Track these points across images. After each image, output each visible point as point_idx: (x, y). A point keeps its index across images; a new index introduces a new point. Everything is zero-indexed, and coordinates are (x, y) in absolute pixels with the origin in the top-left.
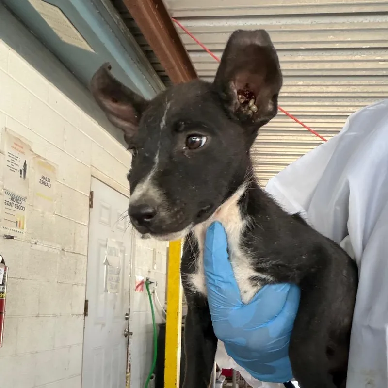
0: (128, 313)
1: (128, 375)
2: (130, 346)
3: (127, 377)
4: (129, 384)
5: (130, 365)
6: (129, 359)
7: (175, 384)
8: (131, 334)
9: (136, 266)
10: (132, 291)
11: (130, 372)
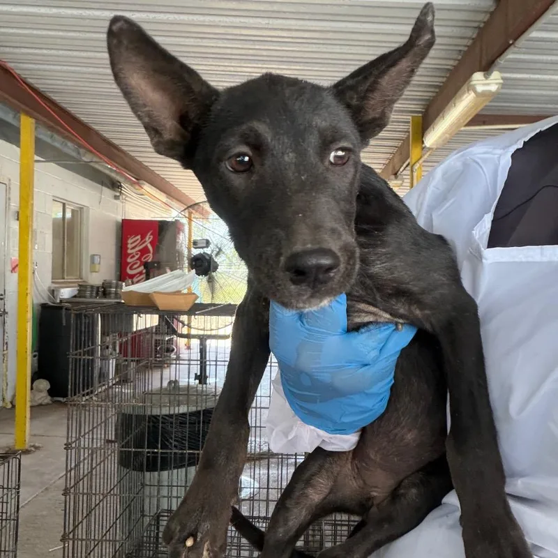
0: (3, 293)
1: (5, 352)
2: (6, 324)
3: (4, 355)
4: (7, 361)
5: (7, 343)
6: (6, 338)
7: (26, 352)
8: (7, 313)
9: (11, 248)
10: (8, 273)
11: (7, 349)
